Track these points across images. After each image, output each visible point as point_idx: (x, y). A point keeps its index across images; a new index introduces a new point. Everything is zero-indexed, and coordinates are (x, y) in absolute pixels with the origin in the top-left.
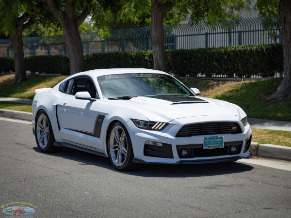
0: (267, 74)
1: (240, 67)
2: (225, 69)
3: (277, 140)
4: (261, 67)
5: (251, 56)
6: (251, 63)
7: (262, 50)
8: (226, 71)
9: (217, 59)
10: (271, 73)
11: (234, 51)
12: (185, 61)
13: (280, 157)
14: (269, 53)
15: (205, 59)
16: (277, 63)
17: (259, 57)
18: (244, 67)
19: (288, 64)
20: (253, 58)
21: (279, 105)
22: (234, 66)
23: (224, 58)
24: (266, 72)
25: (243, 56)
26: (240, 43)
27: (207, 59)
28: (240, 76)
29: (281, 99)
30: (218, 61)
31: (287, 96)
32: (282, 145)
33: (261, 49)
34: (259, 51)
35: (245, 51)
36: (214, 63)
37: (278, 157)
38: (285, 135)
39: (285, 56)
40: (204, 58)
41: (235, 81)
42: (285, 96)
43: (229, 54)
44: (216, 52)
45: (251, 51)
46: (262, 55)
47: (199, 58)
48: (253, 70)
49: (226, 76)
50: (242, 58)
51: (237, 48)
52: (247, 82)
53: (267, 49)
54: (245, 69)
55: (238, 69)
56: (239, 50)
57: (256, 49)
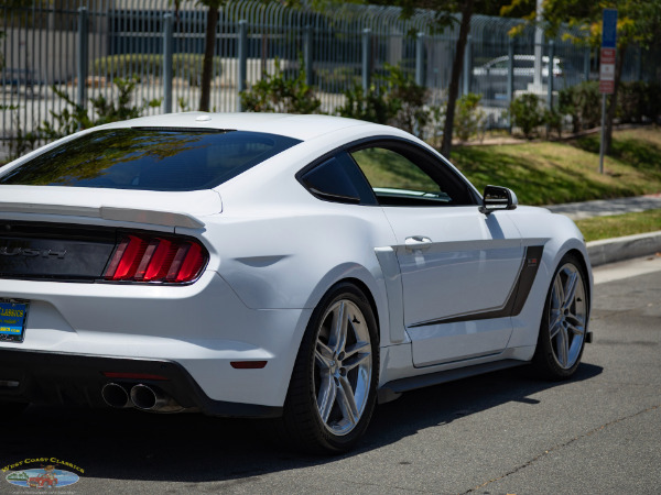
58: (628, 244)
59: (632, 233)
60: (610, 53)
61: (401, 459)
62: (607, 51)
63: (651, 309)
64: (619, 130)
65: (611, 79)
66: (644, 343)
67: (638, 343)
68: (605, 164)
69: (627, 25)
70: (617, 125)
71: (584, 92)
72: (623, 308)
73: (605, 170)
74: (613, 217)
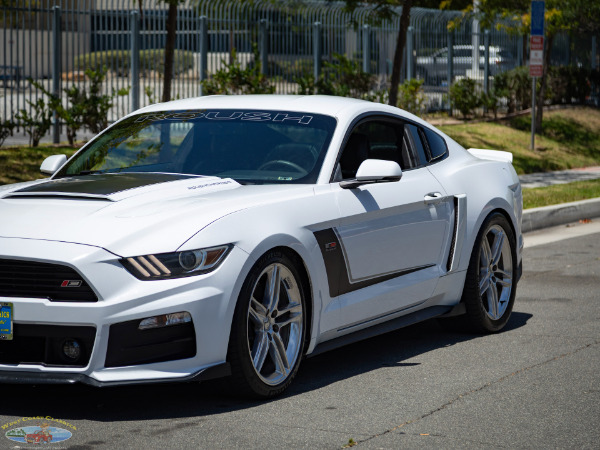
58: (553, 212)
59: (557, 203)
60: (539, 40)
61: (328, 404)
62: (537, 39)
63: (569, 270)
64: (550, 110)
65: (540, 63)
66: (559, 300)
67: (554, 300)
68: (536, 141)
69: (555, 15)
70: (548, 106)
71: (517, 76)
72: (543, 269)
73: (536, 146)
74: (540, 188)
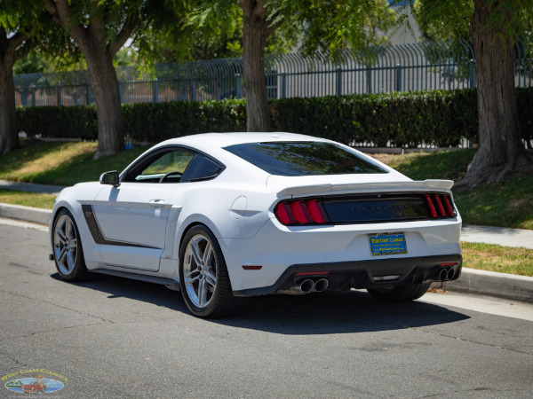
0: (447, 142)
1: (399, 130)
2: (372, 133)
3: (476, 261)
4: (436, 129)
5: (419, 110)
6: (418, 123)
7: (439, 100)
8: (375, 135)
9: (358, 115)
10: (455, 139)
11: (388, 102)
12: (301, 119)
13: (485, 291)
14: (452, 104)
15: (338, 115)
16: (465, 123)
17: (433, 112)
18: (406, 130)
19: (487, 125)
20: (422, 115)
21: (473, 196)
22: (388, 128)
23: (371, 114)
24: (446, 140)
25: (404, 110)
26: (398, 89)
27: (341, 115)
28: (400, 145)
29: (475, 185)
30: (360, 118)
31: (485, 181)
32: (486, 269)
33: (437, 98)
34: (433, 102)
35: (408, 101)
36: (354, 123)
37: (481, 291)
38: (490, 251)
39: (481, 110)
40: (335, 112)
41: (389, 154)
42: (483, 182)
43: (380, 107)
44: (357, 103)
45: (420, 101)
46: (439, 108)
47: (327, 114)
48: (423, 134)
49: (373, 145)
50: (404, 113)
51: (395, 95)
52: (412, 155)
53: (448, 100)
54: (408, 132)
55: (395, 133)
56: (398, 99)
57: (428, 99)
